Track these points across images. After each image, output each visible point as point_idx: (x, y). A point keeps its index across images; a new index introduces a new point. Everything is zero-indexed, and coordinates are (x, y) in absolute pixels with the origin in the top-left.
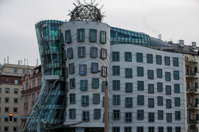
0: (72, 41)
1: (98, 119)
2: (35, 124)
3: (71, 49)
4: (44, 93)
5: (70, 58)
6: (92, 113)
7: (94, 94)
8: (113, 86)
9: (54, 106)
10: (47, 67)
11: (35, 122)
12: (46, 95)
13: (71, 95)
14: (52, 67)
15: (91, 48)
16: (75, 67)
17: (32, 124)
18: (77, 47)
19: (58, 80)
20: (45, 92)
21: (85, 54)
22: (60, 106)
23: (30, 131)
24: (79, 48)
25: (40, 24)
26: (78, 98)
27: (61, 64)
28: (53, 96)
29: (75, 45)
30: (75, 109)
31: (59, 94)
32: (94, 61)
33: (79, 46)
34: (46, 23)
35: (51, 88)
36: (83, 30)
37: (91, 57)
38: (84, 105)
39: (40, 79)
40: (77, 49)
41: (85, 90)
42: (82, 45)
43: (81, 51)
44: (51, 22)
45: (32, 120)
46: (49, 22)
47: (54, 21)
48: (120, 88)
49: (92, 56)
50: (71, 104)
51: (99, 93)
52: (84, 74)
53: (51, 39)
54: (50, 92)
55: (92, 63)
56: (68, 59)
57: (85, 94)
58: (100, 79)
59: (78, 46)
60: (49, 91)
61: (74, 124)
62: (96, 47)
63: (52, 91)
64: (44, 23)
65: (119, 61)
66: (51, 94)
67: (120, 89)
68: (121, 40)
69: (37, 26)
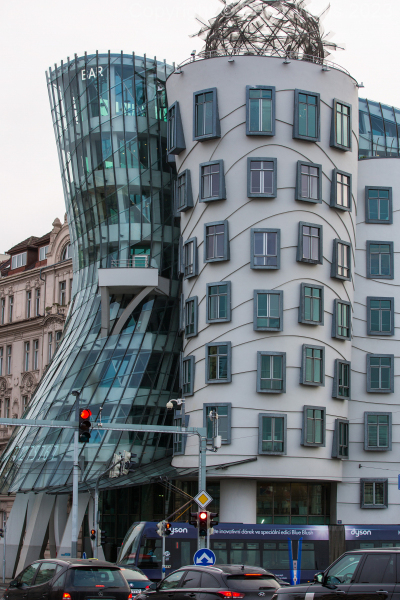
0: (222, 135)
1: (314, 447)
2: (53, 462)
3: (219, 164)
4: (87, 342)
5: (210, 203)
6: (294, 422)
7: (304, 348)
8: (367, 322)
9: (131, 393)
10: (102, 238)
11: (54, 454)
12: (96, 348)
13: (212, 349)
14: (122, 239)
15: (299, 165)
16: (231, 238)
17: (40, 464)
18: (246, 158)
19: (151, 290)
20: (93, 337)
21: (276, 189)
22: (154, 392)
23: (33, 489)
24: (253, 163)
25: (73, 68)
26: (244, 361)
27: (156, 226)
28: (125, 355)
29: (235, 151)
30: (230, 404)
31: (148, 345)
32: (309, 218)
33: (251, 155)
34: (100, 63)
35: (117, 320)
36: (269, 92)
37: (299, 201)
38: (269, 391)
39: (38, 290)
40: (243, 164)
41: (272, 329)
42: (264, 151)
43: (262, 175)
44: (118, 62)
45: (41, 448)
46: (113, 60)
47: (133, 57)
48: (393, 327)
49: (304, 197)
50: (210, 384)
51: (323, 345)
52: (272, 268)
53: (118, 127)
54: (114, 337)
55: (301, 226)
56: (200, 207)
57: (272, 345)
58: (325, 288)
59: (249, 156)
60: (110, 334)
61: (224, 467)
62: (316, 161)
63: (121, 332)
64: (94, 62)
65: (389, 222)
66: (118, 344)
67: (393, 334)
68: (386, 148)
69: (60, 74)
